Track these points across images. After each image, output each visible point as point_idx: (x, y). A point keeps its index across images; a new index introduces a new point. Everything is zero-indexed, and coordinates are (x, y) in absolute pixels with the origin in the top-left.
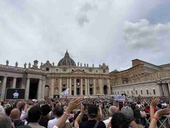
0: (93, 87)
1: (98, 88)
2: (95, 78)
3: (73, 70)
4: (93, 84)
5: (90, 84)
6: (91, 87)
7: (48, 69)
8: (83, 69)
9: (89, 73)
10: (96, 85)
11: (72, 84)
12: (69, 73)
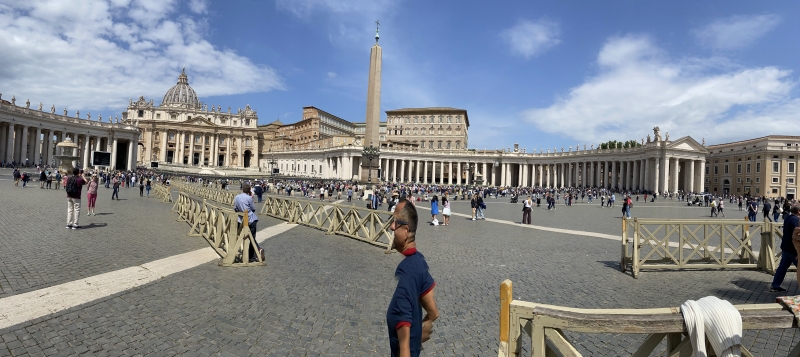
0: (226, 154)
1: (234, 155)
3: (189, 117)
4: (225, 148)
5: (220, 146)
6: (222, 153)
7: (141, 113)
8: (210, 116)
9: (220, 125)
10: (232, 149)
11: (186, 143)
12: (182, 123)
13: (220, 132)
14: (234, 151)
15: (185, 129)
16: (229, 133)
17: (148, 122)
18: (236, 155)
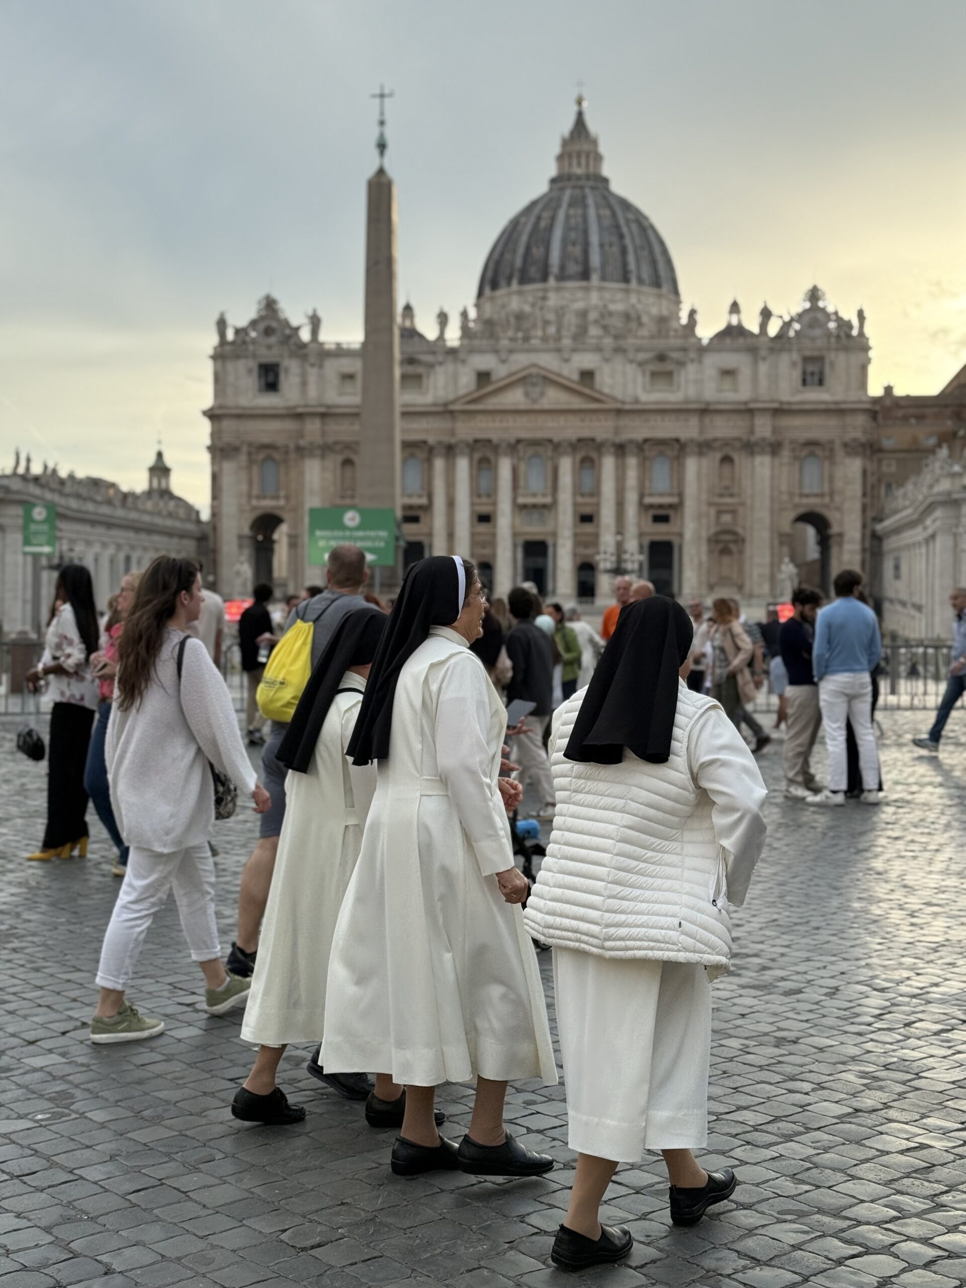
0: (681, 535)
1: (726, 542)
2: (704, 447)
4: (678, 507)
5: (648, 500)
6: (661, 532)
7: (269, 376)
8: (588, 361)
9: (644, 397)
10: (713, 511)
11: (476, 500)
12: (446, 405)
13: (638, 430)
14: (726, 518)
15: (466, 430)
16: (688, 430)
17: (299, 417)
18: (735, 542)
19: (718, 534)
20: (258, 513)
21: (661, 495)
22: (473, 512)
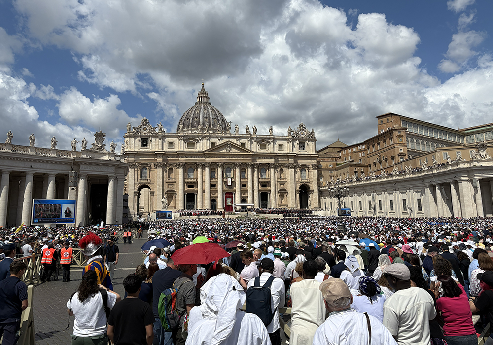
0: (270, 191)
4: (269, 182)
5: (260, 180)
6: (264, 190)
7: (145, 142)
8: (243, 141)
9: (259, 151)
10: (278, 183)
11: (211, 180)
12: (203, 152)
13: (259, 161)
14: (282, 186)
15: (209, 160)
16: (272, 161)
17: (155, 155)
18: (285, 193)
19: (280, 190)
20: (140, 185)
21: (265, 179)
22: (210, 184)
